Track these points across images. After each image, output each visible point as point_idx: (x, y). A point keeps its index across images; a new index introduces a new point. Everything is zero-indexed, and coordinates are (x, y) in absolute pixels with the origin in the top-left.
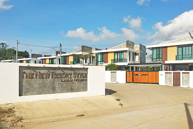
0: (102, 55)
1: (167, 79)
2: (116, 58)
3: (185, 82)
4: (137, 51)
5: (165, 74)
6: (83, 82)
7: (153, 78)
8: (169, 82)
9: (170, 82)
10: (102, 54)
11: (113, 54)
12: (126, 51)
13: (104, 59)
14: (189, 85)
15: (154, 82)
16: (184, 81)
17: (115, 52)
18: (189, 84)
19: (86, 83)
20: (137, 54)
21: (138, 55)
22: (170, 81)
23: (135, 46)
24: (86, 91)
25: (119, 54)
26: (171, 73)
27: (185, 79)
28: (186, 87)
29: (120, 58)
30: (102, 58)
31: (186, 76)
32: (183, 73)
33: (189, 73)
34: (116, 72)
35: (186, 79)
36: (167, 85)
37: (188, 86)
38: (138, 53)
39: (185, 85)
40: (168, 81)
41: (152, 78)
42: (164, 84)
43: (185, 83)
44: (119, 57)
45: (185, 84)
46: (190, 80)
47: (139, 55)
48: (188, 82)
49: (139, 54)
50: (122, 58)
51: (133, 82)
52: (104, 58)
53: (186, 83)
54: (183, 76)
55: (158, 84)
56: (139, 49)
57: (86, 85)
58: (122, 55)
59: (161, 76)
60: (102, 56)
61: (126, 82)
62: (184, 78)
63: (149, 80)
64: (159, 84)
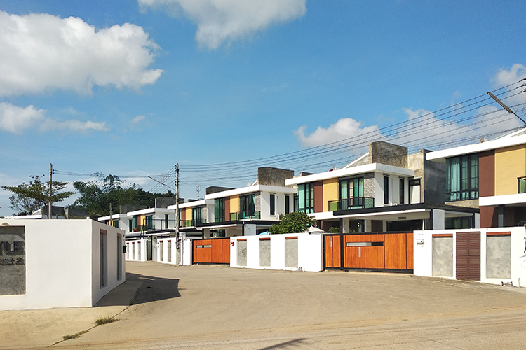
0: (307, 190)
1: (438, 257)
2: (345, 196)
3: (497, 265)
4: (416, 171)
5: (433, 241)
6: (10, 268)
7: (397, 254)
8: (445, 267)
9: (448, 266)
10: (307, 186)
11: (336, 185)
12: (370, 174)
13: (312, 201)
14: (508, 276)
15: (402, 266)
16: (492, 264)
17: (341, 180)
18: (510, 272)
19: (18, 271)
20: (416, 182)
21: (419, 184)
22: (449, 263)
23: (410, 157)
24: (21, 293)
25: (351, 185)
26: (451, 236)
27: (497, 254)
28: (497, 281)
29: (356, 196)
30: (307, 198)
31: (499, 246)
32: (488, 235)
33: (509, 234)
34: (297, 238)
35: (500, 257)
36: (440, 275)
37: (506, 281)
38: (419, 179)
39: (495, 275)
40: (442, 262)
41: (395, 255)
42: (430, 275)
43: (495, 270)
44: (351, 195)
45: (498, 273)
46: (512, 259)
47: (422, 183)
48: (507, 266)
49: (422, 180)
50: (361, 195)
51: (342, 268)
52: (312, 197)
53: (499, 268)
54: (491, 247)
55: (411, 271)
56: (423, 166)
57: (20, 275)
58: (361, 187)
59: (421, 246)
60: (307, 194)
61: (325, 268)
62: (494, 253)
63: (388, 260)
64: (415, 274)
